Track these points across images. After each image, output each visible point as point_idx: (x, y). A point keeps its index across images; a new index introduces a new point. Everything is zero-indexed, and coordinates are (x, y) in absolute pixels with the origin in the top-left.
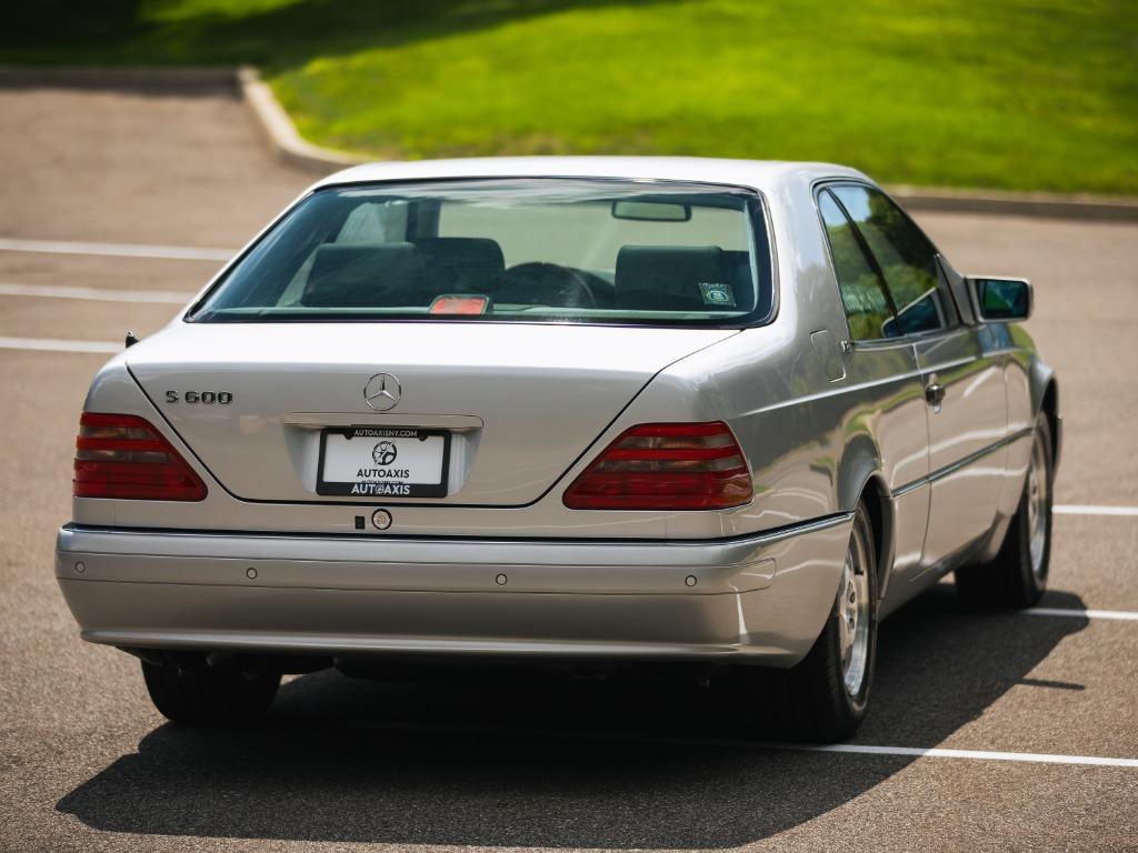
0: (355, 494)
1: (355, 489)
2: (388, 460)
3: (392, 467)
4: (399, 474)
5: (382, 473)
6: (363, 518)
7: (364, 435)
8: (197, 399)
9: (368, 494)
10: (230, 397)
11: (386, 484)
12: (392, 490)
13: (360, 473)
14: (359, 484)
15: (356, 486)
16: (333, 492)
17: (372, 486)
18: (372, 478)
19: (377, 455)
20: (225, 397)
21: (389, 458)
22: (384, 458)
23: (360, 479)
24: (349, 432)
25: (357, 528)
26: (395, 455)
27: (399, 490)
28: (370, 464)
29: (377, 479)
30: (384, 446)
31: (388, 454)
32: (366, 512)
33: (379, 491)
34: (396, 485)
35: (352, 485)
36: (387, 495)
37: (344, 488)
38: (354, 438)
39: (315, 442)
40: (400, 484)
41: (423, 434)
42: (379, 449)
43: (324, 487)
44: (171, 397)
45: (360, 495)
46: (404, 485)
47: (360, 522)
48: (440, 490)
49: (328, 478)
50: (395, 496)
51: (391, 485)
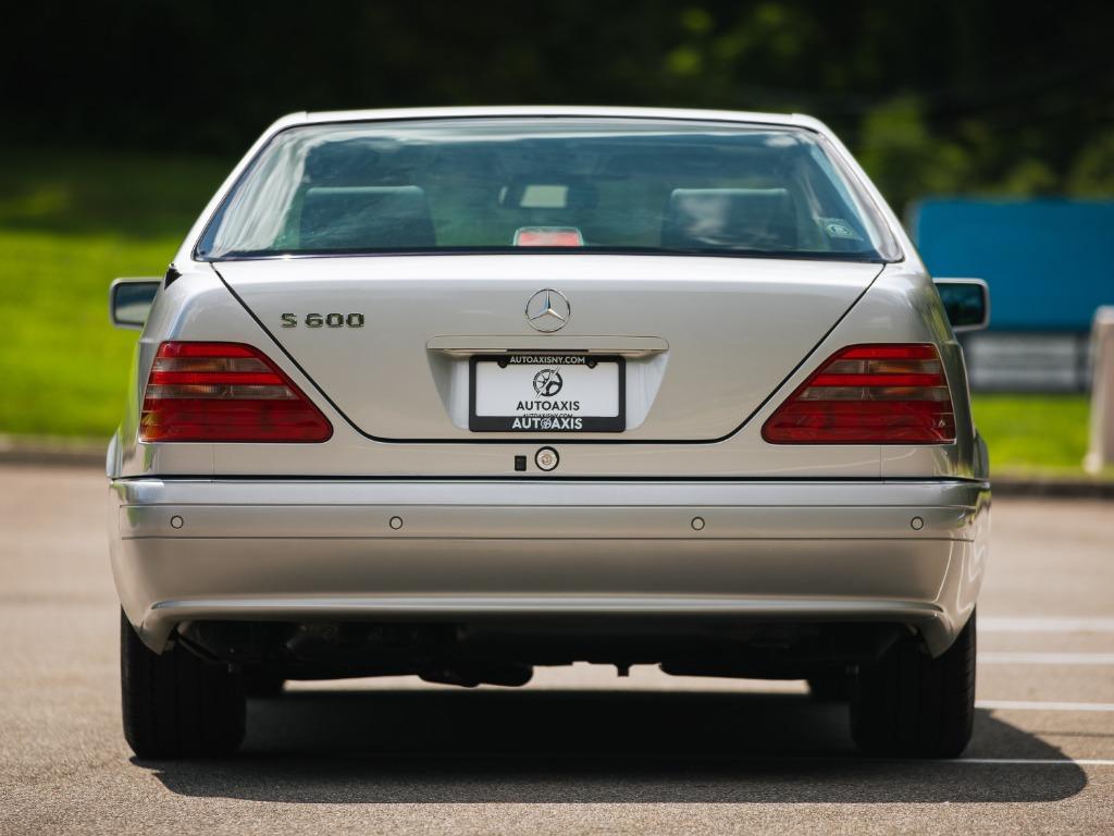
0: (517, 430)
1: (516, 424)
2: (551, 391)
3: (558, 398)
4: (568, 406)
5: (546, 406)
6: (524, 458)
7: (522, 363)
8: (320, 322)
9: (532, 430)
10: (361, 319)
11: (552, 418)
12: (561, 423)
13: (520, 406)
14: (520, 419)
15: (517, 420)
16: (488, 428)
17: (536, 420)
18: (534, 411)
19: (539, 385)
20: (355, 320)
21: (554, 388)
22: (548, 388)
23: (521, 413)
24: (503, 360)
25: (516, 469)
26: (560, 385)
27: (569, 423)
28: (531, 396)
29: (542, 412)
30: (546, 375)
31: (551, 384)
32: (528, 451)
33: (545, 426)
34: (566, 418)
35: (513, 419)
36: (556, 430)
37: (503, 423)
38: (509, 367)
39: (463, 371)
40: (570, 417)
41: (592, 360)
42: (540, 378)
43: (477, 423)
44: (288, 319)
45: (523, 430)
46: (575, 418)
47: (520, 462)
48: (618, 424)
49: (481, 412)
50: (565, 430)
51: (559, 419)
